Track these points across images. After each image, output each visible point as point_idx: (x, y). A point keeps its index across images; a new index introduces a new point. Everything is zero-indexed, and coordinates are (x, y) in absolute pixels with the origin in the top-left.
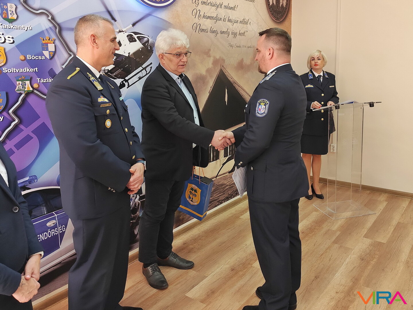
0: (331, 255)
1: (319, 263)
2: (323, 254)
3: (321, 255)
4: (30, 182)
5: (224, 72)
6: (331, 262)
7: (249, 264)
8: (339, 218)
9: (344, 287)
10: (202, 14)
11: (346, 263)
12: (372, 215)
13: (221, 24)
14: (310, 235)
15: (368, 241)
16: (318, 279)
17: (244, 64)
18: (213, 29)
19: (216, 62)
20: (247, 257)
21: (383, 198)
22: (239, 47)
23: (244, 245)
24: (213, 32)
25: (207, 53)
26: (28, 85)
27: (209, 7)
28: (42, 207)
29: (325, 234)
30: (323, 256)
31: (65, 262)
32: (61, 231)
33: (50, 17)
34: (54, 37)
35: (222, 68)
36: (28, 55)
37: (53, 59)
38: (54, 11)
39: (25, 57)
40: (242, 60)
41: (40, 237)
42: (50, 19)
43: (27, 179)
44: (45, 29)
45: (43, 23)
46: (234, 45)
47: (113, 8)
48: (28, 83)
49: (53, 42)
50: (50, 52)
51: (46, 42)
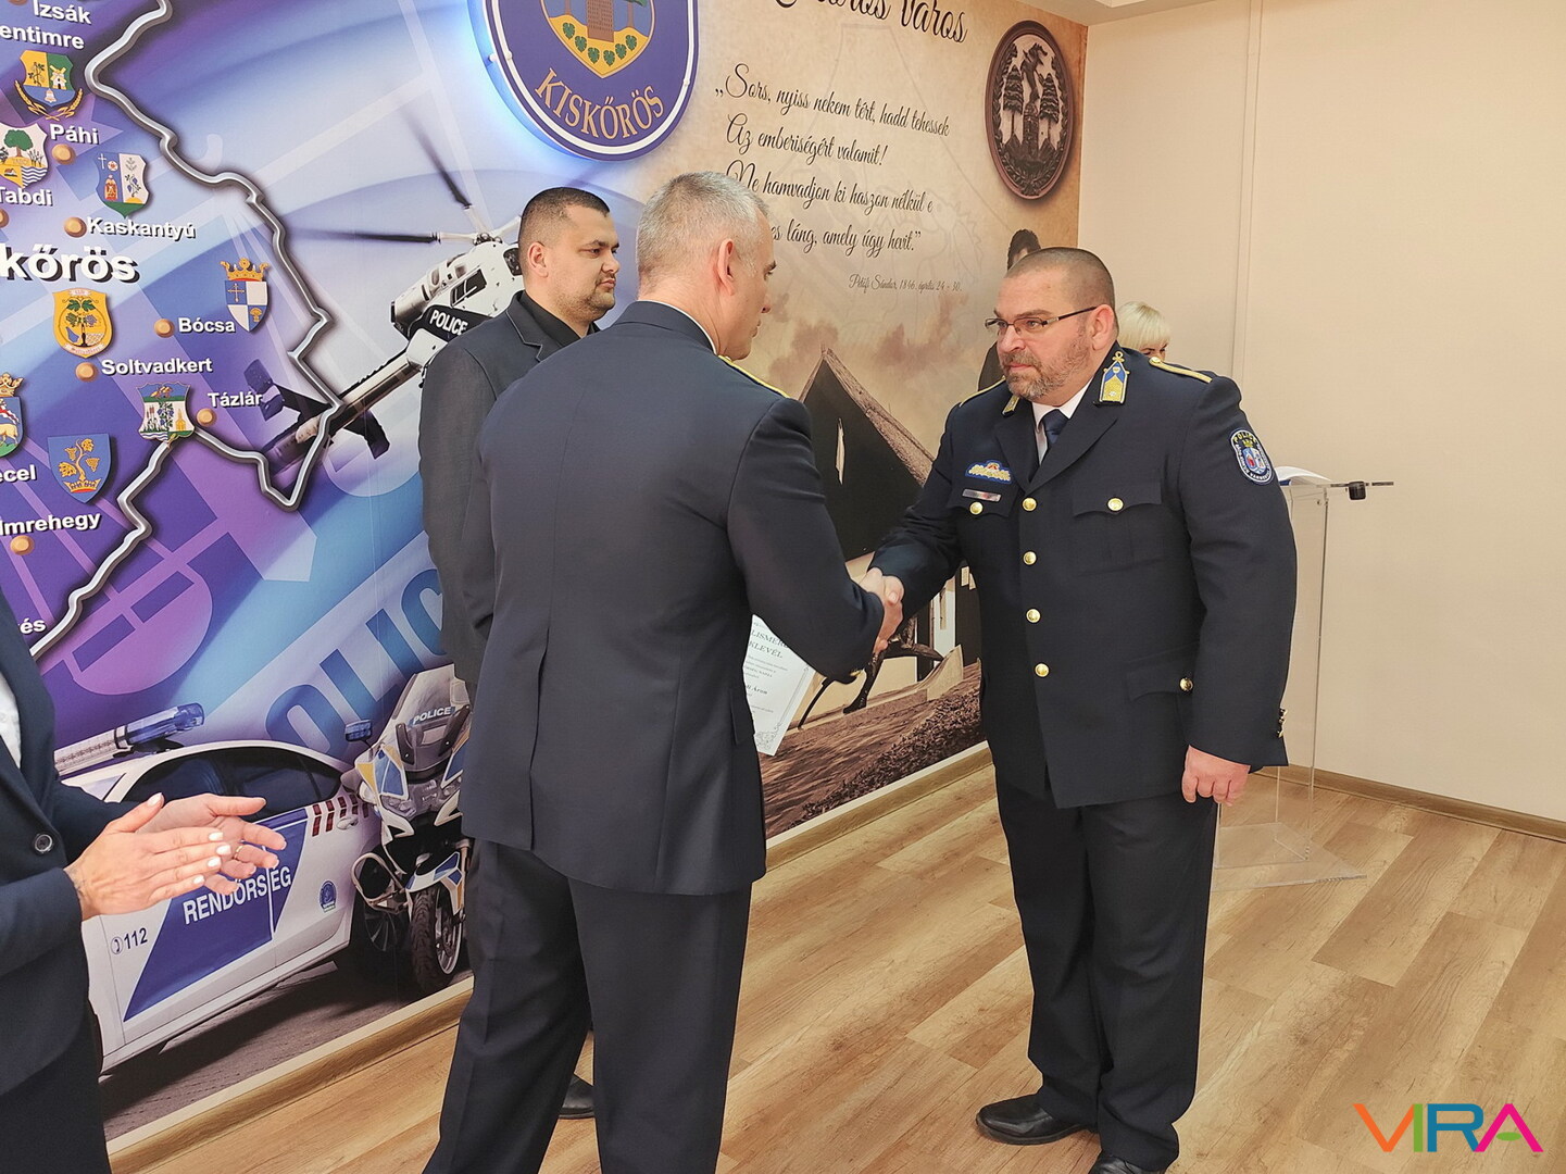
4: (180, 723)
5: (834, 371)
7: (897, 1029)
8: (1228, 886)
10: (761, 176)
12: (1352, 882)
13: (829, 211)
15: (1329, 975)
17: (905, 343)
18: (800, 229)
19: (805, 338)
20: (890, 1004)
21: (1396, 820)
22: (888, 286)
24: (799, 237)
26: (180, 416)
27: (784, 153)
31: (291, 986)
32: (276, 884)
33: (255, 195)
34: (264, 258)
35: (828, 359)
36: (181, 320)
37: (262, 332)
38: (267, 176)
39: (173, 326)
40: (899, 333)
41: (207, 901)
42: (254, 201)
43: (171, 713)
44: (237, 233)
45: (231, 216)
46: (872, 279)
47: (457, 163)
48: (179, 407)
49: (261, 275)
50: (250, 308)
51: (241, 276)
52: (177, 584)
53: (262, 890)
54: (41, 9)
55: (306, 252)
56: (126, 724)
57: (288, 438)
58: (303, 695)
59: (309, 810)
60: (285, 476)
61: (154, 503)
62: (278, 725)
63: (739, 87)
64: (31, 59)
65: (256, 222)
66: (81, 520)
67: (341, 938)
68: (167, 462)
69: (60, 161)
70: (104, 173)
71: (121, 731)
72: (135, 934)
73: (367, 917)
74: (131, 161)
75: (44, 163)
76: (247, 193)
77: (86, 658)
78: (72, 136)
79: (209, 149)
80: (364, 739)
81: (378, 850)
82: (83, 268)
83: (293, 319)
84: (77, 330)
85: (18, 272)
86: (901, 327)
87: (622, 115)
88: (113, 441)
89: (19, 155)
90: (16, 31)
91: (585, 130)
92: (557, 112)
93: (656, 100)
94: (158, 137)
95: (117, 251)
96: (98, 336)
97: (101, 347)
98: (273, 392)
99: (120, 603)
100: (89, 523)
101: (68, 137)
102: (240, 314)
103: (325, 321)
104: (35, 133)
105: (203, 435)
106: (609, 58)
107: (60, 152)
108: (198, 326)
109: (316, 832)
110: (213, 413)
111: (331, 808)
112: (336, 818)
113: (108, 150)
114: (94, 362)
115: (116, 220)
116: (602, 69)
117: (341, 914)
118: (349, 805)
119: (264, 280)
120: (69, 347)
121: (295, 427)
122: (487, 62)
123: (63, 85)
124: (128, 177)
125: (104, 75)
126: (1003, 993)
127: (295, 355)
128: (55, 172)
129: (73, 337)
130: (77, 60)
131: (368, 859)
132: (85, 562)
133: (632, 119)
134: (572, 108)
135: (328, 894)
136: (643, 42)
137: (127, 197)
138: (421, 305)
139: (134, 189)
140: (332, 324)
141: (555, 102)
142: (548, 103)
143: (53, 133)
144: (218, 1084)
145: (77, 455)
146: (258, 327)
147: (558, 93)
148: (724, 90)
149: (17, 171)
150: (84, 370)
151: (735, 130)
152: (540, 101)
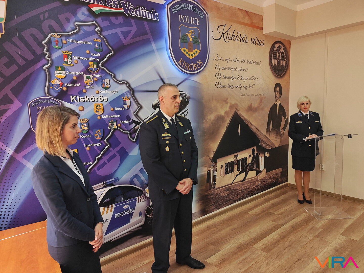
0: (312, 245)
1: (303, 250)
2: (306, 244)
3: (305, 245)
4: (115, 181)
5: (238, 113)
6: (311, 250)
7: (251, 245)
8: (323, 219)
9: (319, 269)
10: (222, 75)
11: (324, 252)
13: (236, 81)
14: (299, 229)
15: (344, 238)
16: (300, 261)
17: (252, 107)
18: (230, 85)
19: (231, 107)
20: (249, 240)
21: (361, 206)
22: (249, 96)
23: (248, 232)
24: (230, 87)
25: (226, 101)
26: (115, 125)
27: (227, 71)
28: (121, 197)
29: (310, 230)
30: (306, 246)
31: (134, 231)
32: (131, 212)
33: (128, 85)
34: (130, 96)
35: (236, 111)
36: (115, 108)
37: (129, 109)
38: (130, 81)
39: (114, 109)
40: (251, 105)
41: (119, 214)
42: (128, 86)
43: (113, 179)
44: (125, 92)
45: (124, 89)
46: (245, 94)
47: (164, 77)
48: (115, 123)
49: (129, 99)
50: (127, 105)
51: (125, 99)
52: (114, 156)
53: (129, 213)
54: (92, 54)
55: (137, 95)
56: (105, 181)
57: (134, 129)
58: (136, 176)
59: (137, 198)
60: (133, 136)
61: (110, 141)
62: (132, 182)
63: (217, 58)
64: (91, 63)
65: (128, 90)
66: (98, 144)
67: (143, 222)
68: (113, 133)
69: (95, 81)
70: (102, 82)
71: (104, 182)
72: (106, 220)
73: (148, 219)
74: (107, 80)
75: (93, 81)
76: (127, 85)
77: (99, 169)
78: (97, 76)
79: (120, 77)
80: (147, 185)
81: (149, 206)
82: (99, 99)
83: (135, 107)
84: (98, 110)
85: (88, 101)
86: (251, 104)
87: (195, 66)
88: (104, 130)
89: (88, 80)
90: (88, 58)
91: (188, 69)
92: (182, 66)
93: (201, 62)
94: (112, 75)
95: (105, 96)
96: (101, 111)
97: (102, 113)
98: (131, 120)
99: (104, 159)
100: (100, 145)
101: (96, 76)
102: (125, 106)
103: (140, 107)
104: (91, 76)
105: (119, 128)
106: (192, 55)
107: (95, 79)
108: (118, 109)
109: (138, 202)
110: (120, 125)
111: (141, 198)
112: (142, 200)
113: (103, 78)
114: (101, 116)
115: (104, 91)
116: (191, 57)
117: (143, 217)
118: (144, 197)
119: (129, 100)
120: (96, 113)
121: (135, 127)
122: (169, 57)
123: (96, 68)
124: (106, 83)
125: (102, 65)
126: (273, 239)
127: (135, 114)
128: (94, 83)
129: (97, 112)
130: (98, 63)
131: (148, 208)
132: (99, 152)
133: (197, 66)
134: (185, 65)
135: (140, 214)
136: (199, 52)
137: (106, 86)
138: (157, 103)
139: (107, 85)
140: (141, 108)
141: (182, 65)
142: (181, 65)
143: (94, 76)
144: (121, 249)
145: (98, 132)
146: (128, 108)
147: (182, 63)
148: (215, 59)
149: (88, 83)
150: (99, 117)
151: (217, 67)
152: (179, 64)
